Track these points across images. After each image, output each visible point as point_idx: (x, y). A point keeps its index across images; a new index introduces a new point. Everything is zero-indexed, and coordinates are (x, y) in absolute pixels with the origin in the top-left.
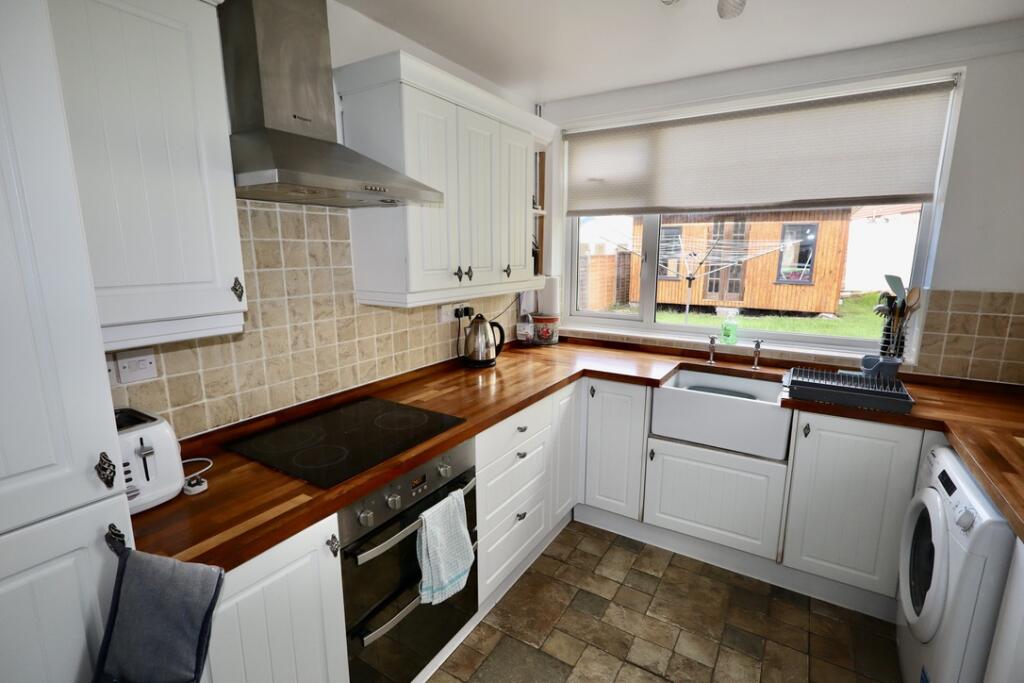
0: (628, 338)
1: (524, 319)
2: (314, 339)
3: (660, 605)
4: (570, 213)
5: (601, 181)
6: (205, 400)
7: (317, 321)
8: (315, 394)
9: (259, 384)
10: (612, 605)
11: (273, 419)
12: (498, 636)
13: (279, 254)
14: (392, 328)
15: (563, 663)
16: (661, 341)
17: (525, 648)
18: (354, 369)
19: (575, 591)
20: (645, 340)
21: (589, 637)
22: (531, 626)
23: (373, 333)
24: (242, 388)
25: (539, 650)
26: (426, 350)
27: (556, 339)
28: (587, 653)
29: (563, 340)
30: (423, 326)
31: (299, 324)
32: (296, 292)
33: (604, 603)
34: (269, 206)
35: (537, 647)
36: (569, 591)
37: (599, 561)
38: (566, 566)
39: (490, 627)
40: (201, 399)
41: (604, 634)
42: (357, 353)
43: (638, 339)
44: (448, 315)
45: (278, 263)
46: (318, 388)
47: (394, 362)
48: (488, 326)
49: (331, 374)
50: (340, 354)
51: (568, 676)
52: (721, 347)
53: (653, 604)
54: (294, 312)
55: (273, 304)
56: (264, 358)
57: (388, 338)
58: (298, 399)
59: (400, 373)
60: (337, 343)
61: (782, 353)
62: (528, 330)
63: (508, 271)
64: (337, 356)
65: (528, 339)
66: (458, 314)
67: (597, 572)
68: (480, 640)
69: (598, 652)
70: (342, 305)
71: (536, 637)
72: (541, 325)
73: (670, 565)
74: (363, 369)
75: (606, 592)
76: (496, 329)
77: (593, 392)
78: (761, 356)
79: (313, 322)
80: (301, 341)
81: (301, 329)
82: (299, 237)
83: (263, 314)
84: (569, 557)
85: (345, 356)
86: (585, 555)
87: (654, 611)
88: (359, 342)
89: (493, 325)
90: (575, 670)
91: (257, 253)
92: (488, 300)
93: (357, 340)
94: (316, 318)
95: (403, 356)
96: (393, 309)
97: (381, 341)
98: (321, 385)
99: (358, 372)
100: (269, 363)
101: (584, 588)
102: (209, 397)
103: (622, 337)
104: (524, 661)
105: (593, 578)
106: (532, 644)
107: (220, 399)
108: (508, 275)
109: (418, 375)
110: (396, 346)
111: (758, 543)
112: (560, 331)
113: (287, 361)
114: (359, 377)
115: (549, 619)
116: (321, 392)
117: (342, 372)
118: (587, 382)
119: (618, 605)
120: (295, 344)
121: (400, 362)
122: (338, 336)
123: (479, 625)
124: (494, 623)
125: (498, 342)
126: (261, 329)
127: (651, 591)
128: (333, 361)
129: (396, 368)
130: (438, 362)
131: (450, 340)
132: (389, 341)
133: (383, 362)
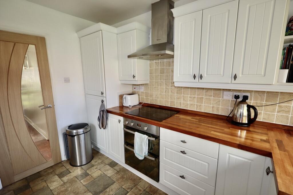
2: (170, 92)
6: (149, 98)
7: (171, 87)
8: (169, 105)
9: (158, 98)
13: (164, 71)
14: (196, 95)
18: (180, 103)
23: (188, 95)
24: (155, 98)
26: (213, 107)
30: (212, 97)
31: (167, 87)
32: (167, 80)
34: (164, 60)
42: (182, 99)
45: (164, 73)
47: (196, 106)
49: (174, 102)
50: (176, 98)
54: (166, 84)
55: (162, 82)
56: (159, 93)
57: (195, 97)
59: (198, 111)
60: (176, 94)
63: (235, 77)
66: (237, 97)
74: (183, 104)
80: (167, 91)
81: (167, 89)
82: (169, 67)
83: (160, 84)
85: (178, 98)
88: (183, 96)
89: (249, 107)
91: (160, 70)
93: (182, 95)
95: (200, 105)
96: (198, 88)
97: (191, 98)
98: (171, 103)
99: (182, 104)
100: (160, 94)
102: (150, 97)
107: (151, 98)
108: (235, 79)
109: (206, 114)
110: (197, 101)
113: (164, 95)
114: (182, 106)
117: (177, 102)
120: (165, 92)
121: (198, 107)
122: (177, 92)
126: (159, 87)
128: (175, 99)
129: (197, 108)
130: (219, 114)
131: (230, 108)
132: (194, 99)
133: (191, 105)
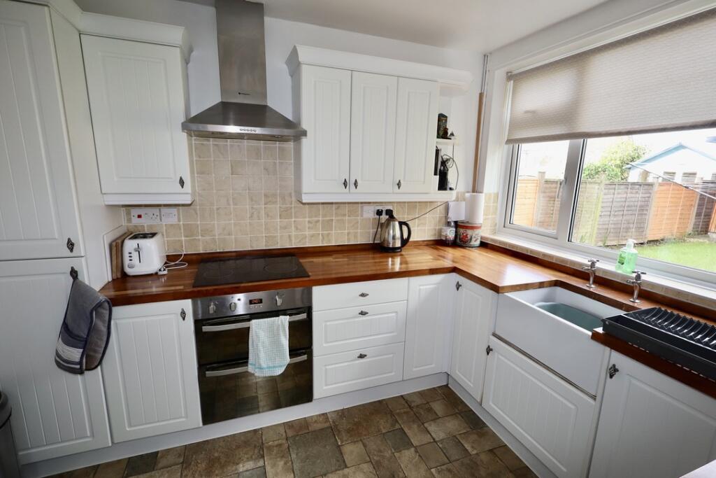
0: (532, 251)
1: (448, 224)
2: (263, 215)
3: (450, 471)
5: (533, 112)
6: (200, 237)
7: (266, 206)
8: (262, 245)
9: (229, 235)
10: (413, 449)
11: (234, 254)
12: (327, 425)
14: (321, 216)
15: (344, 461)
16: (558, 258)
17: (333, 440)
18: (290, 236)
19: (397, 426)
20: (545, 255)
21: (375, 458)
22: (349, 431)
23: (305, 217)
24: (219, 235)
25: (339, 446)
26: (348, 234)
27: (478, 243)
28: (366, 467)
29: (484, 245)
30: (347, 218)
31: (255, 206)
33: (409, 444)
34: (241, 142)
35: (339, 444)
36: (393, 425)
37: (436, 418)
38: (409, 410)
39: (328, 418)
40: (198, 236)
41: (386, 462)
42: (293, 228)
43: (539, 253)
44: (370, 213)
46: (264, 244)
47: (320, 237)
48: (397, 224)
49: (275, 237)
50: (280, 227)
51: (339, 470)
52: (599, 269)
53: (443, 467)
54: (252, 200)
56: (233, 222)
57: (318, 221)
58: (251, 247)
59: (325, 245)
60: (279, 220)
62: (450, 233)
63: (399, 185)
64: (279, 228)
65: (446, 240)
66: (379, 213)
67: (426, 425)
68: (316, 422)
69: (372, 469)
70: (283, 198)
71: (345, 438)
72: (461, 231)
73: (491, 451)
74: (296, 237)
75: (416, 438)
77: (458, 286)
79: (263, 206)
80: (255, 216)
81: (256, 209)
82: (258, 159)
83: (233, 199)
84: (417, 406)
85: (284, 228)
86: (430, 410)
87: (439, 472)
88: (295, 221)
90: (347, 469)
91: (232, 167)
93: (293, 220)
94: (265, 204)
95: (328, 235)
96: (323, 203)
97: (311, 223)
98: (266, 241)
99: (293, 239)
100: (235, 224)
101: (406, 430)
102: (202, 236)
103: (527, 249)
104: (325, 446)
105: (419, 426)
106: (339, 441)
107: (208, 238)
108: (399, 188)
109: (340, 248)
110: (322, 228)
112: (482, 238)
113: (246, 225)
114: (293, 242)
115: (364, 433)
116: (266, 246)
117: (281, 236)
119: (416, 452)
120: (251, 216)
121: (326, 238)
122: (280, 215)
123: (323, 414)
124: (332, 417)
126: (232, 207)
127: (453, 458)
128: (276, 230)
129: (322, 241)
130: (359, 243)
131: (371, 230)
132: (318, 224)
133: (313, 236)
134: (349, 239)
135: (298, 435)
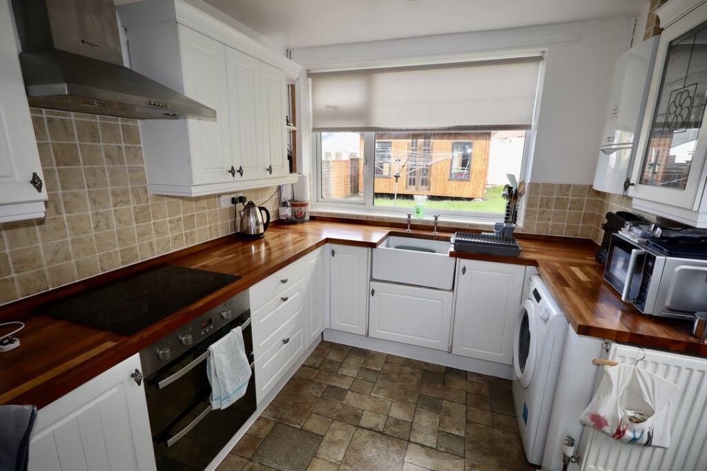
0: (356, 216)
1: (285, 204)
2: (114, 222)
3: (380, 388)
4: (315, 130)
5: (335, 108)
6: (13, 275)
7: (116, 208)
8: (118, 265)
9: (66, 259)
10: (349, 392)
12: (272, 424)
13: (77, 154)
14: (182, 213)
15: (317, 435)
16: (378, 217)
17: (291, 428)
18: (151, 244)
19: (325, 386)
20: (367, 217)
21: (334, 415)
22: (295, 414)
23: (165, 217)
24: (49, 263)
25: (301, 429)
26: (210, 228)
27: (307, 218)
28: (334, 425)
29: (313, 219)
30: (207, 211)
31: (101, 211)
32: (95, 185)
33: (345, 391)
34: (64, 115)
35: (299, 427)
36: (321, 387)
37: (341, 365)
38: (318, 371)
39: (266, 419)
40: (9, 273)
41: (343, 412)
42: (153, 232)
43: (363, 216)
44: (226, 203)
45: (76, 162)
46: (120, 261)
47: (184, 237)
48: (257, 210)
49: (133, 249)
50: (138, 233)
51: (321, 442)
52: (415, 220)
53: (375, 389)
54: (94, 202)
55: (75, 195)
56: (69, 238)
57: (179, 220)
58: (103, 269)
59: (190, 246)
60: (135, 225)
61: (450, 223)
62: (287, 212)
63: (270, 170)
64: (136, 234)
65: (287, 218)
66: (234, 201)
67: (339, 372)
68: (259, 429)
69: (340, 424)
70: (137, 196)
71: (299, 421)
72: (296, 209)
73: (386, 362)
74: (158, 244)
75: (345, 385)
76: (263, 212)
77: (333, 253)
78: (412, 223)
79: (112, 209)
80: (102, 224)
81: (102, 214)
82: (94, 141)
83: (65, 203)
84: (321, 365)
85: (142, 234)
86: (331, 362)
87: (376, 393)
88: (154, 223)
89: (261, 209)
90: (325, 437)
91: (56, 153)
92: (256, 191)
93: (152, 222)
94: (114, 206)
95: (192, 233)
96: (182, 198)
97: (173, 222)
98: (122, 257)
99: (155, 247)
100: (73, 242)
101: (332, 384)
102: (17, 272)
103: (353, 216)
104: (291, 437)
105: (337, 376)
106: (296, 426)
107: (29, 273)
108: (271, 173)
109: (205, 247)
110: (185, 226)
111: (437, 342)
112: (311, 213)
113: (91, 240)
114: (156, 250)
115: (307, 407)
116: (123, 263)
117: (141, 247)
118: (328, 246)
119: (353, 392)
120: (97, 226)
121: (189, 237)
122: (136, 219)
123: (258, 419)
124: (269, 416)
125: (265, 221)
126: (65, 216)
127: (374, 380)
128: (133, 239)
129: (186, 242)
130: (220, 237)
131: (229, 221)
132: (179, 223)
133: (175, 238)
134: (211, 235)
135: (257, 450)
